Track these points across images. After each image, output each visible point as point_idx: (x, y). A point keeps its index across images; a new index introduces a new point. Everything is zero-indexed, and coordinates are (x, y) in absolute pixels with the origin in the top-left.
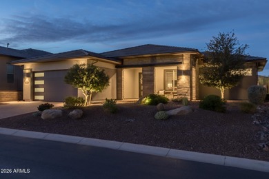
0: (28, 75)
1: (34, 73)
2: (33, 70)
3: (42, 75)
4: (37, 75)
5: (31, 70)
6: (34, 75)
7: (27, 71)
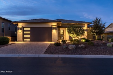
0: (21, 29)
1: (24, 28)
2: (24, 27)
3: (29, 29)
4: (25, 29)
5: (23, 26)
6: (24, 29)
7: (20, 27)
